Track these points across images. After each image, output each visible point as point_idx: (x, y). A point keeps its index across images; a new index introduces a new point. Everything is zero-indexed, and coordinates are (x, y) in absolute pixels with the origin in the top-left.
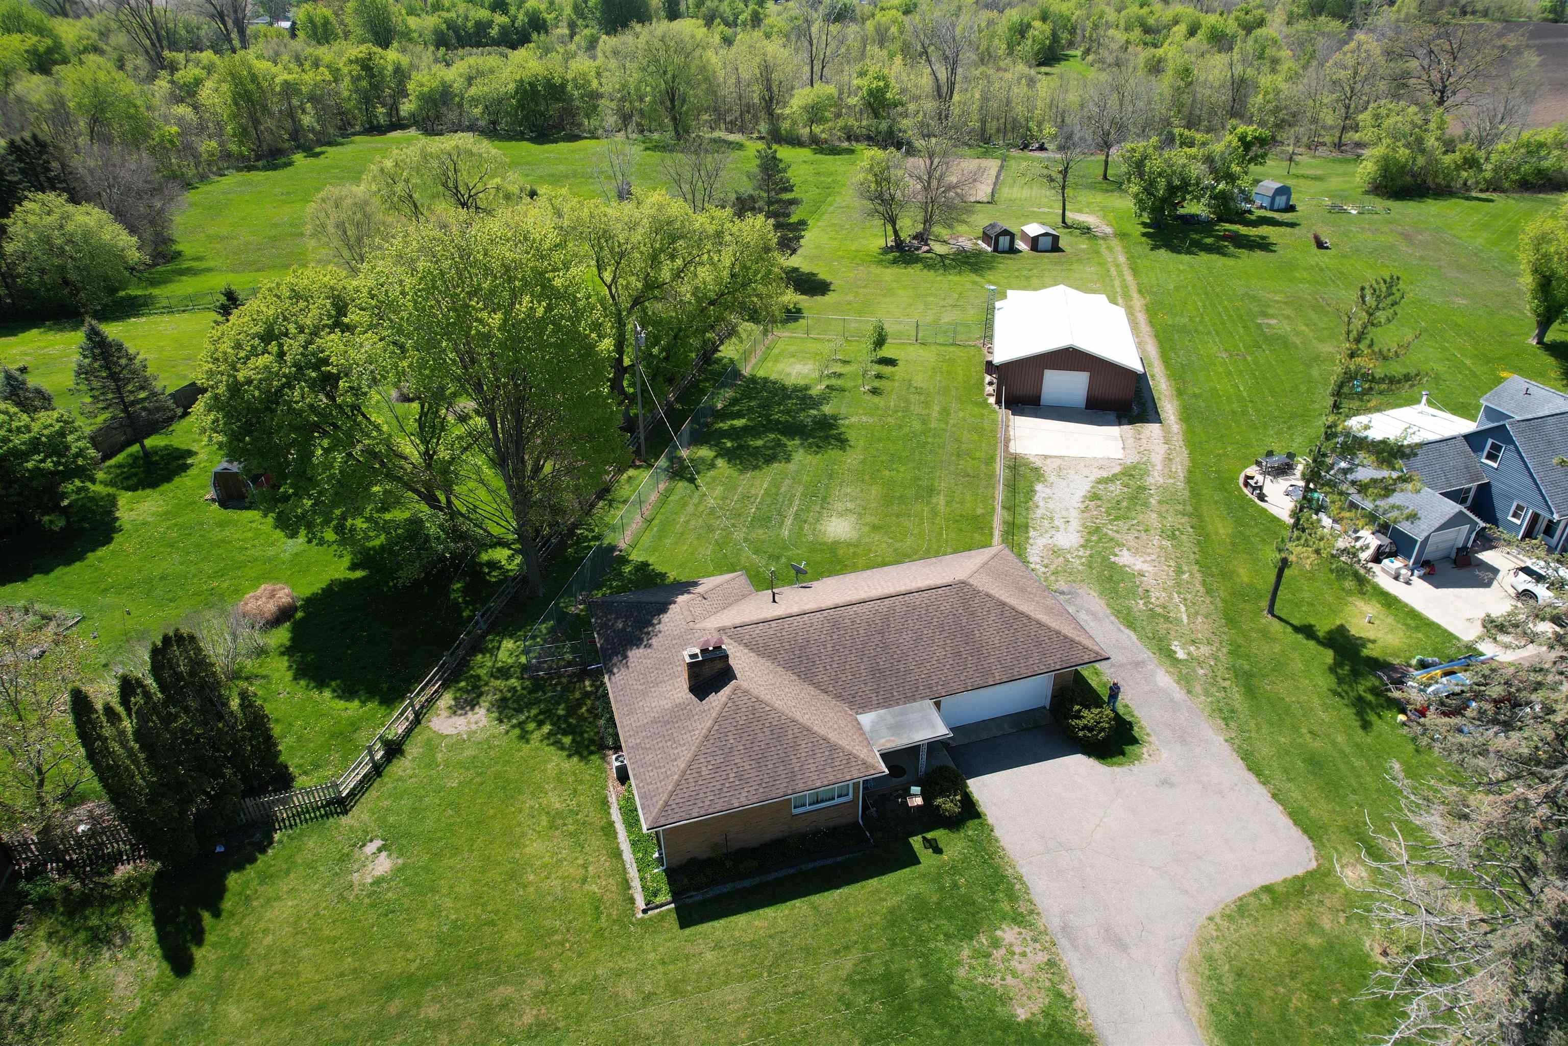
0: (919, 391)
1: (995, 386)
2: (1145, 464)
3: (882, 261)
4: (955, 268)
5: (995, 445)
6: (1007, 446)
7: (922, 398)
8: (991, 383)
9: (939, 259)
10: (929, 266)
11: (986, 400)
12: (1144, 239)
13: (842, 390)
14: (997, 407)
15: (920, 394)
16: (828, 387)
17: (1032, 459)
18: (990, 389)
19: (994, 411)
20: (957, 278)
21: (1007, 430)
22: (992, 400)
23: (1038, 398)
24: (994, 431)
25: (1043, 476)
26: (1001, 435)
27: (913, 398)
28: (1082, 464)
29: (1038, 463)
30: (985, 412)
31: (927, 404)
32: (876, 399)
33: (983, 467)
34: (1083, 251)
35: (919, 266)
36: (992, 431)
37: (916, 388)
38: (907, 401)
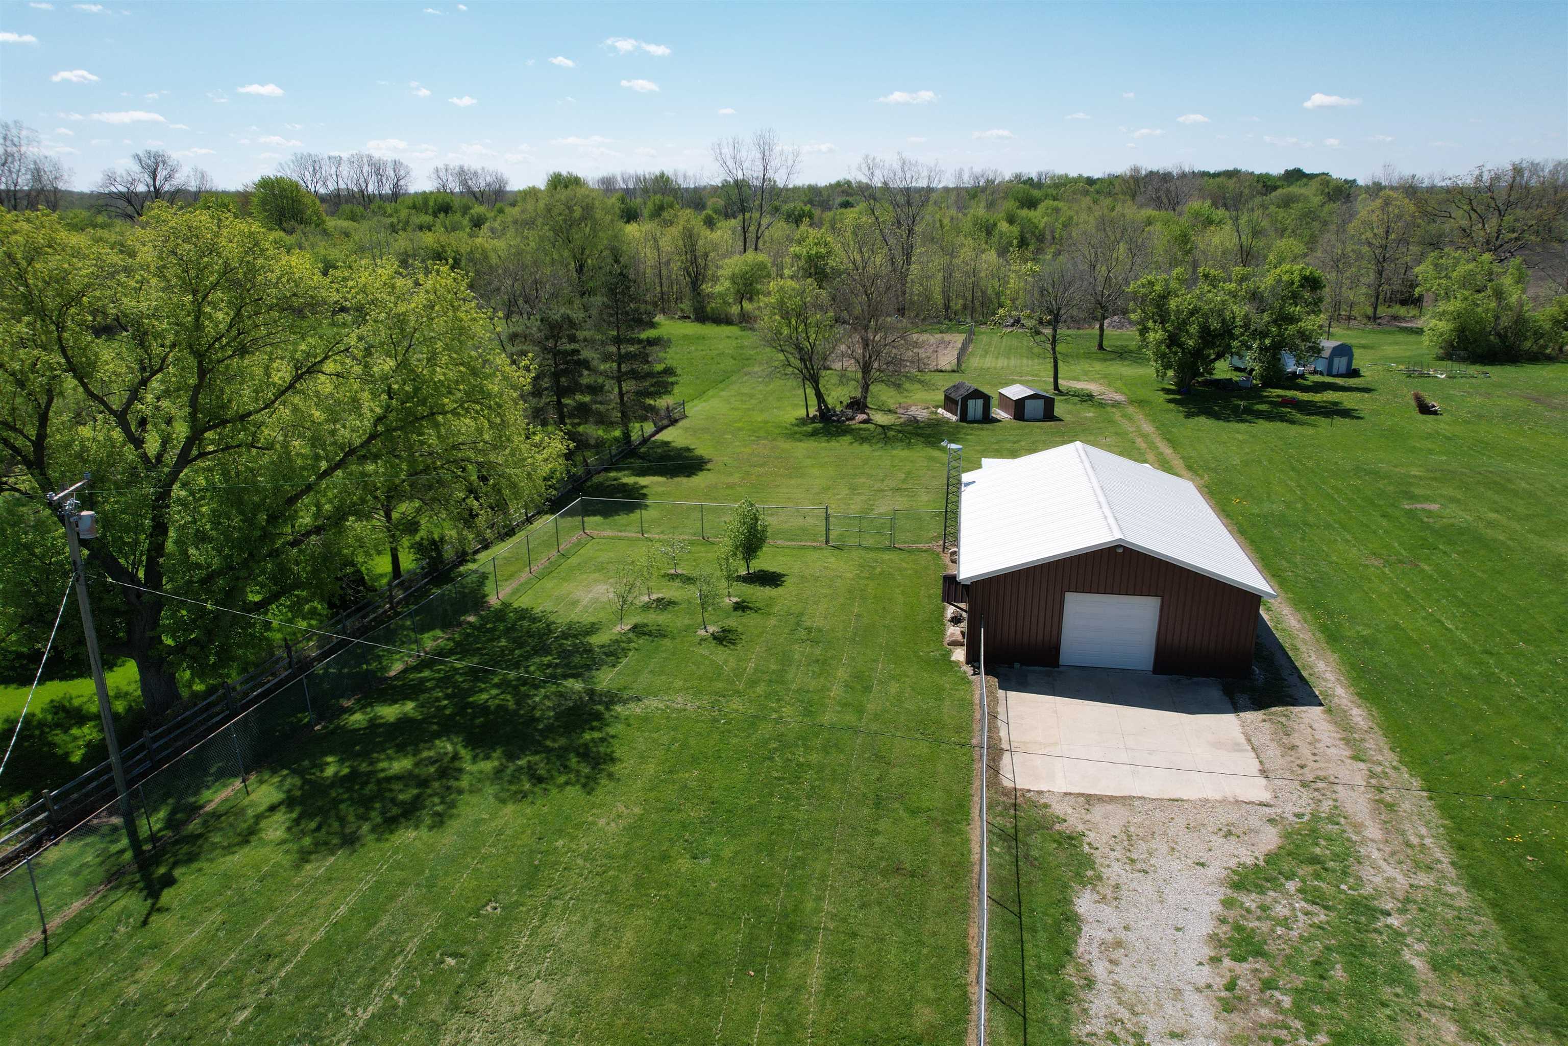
0: (814, 637)
1: (964, 625)
2: (1331, 819)
3: (796, 433)
4: (901, 440)
5: (968, 768)
6: (994, 770)
7: (818, 651)
8: (956, 620)
9: (880, 430)
10: (862, 438)
11: (949, 653)
12: (1172, 406)
13: (661, 634)
14: (969, 670)
15: (815, 642)
16: (635, 628)
17: (1059, 809)
18: (954, 632)
19: (964, 679)
20: (905, 453)
21: (993, 729)
22: (959, 655)
23: (1055, 648)
24: (963, 729)
25: (1088, 862)
26: (979, 738)
27: (798, 652)
28: (1181, 822)
29: (1074, 821)
30: (946, 682)
31: (823, 665)
32: (721, 655)
33: (938, 839)
34: (1091, 419)
35: (848, 438)
36: (958, 730)
37: (809, 630)
38: (786, 660)
